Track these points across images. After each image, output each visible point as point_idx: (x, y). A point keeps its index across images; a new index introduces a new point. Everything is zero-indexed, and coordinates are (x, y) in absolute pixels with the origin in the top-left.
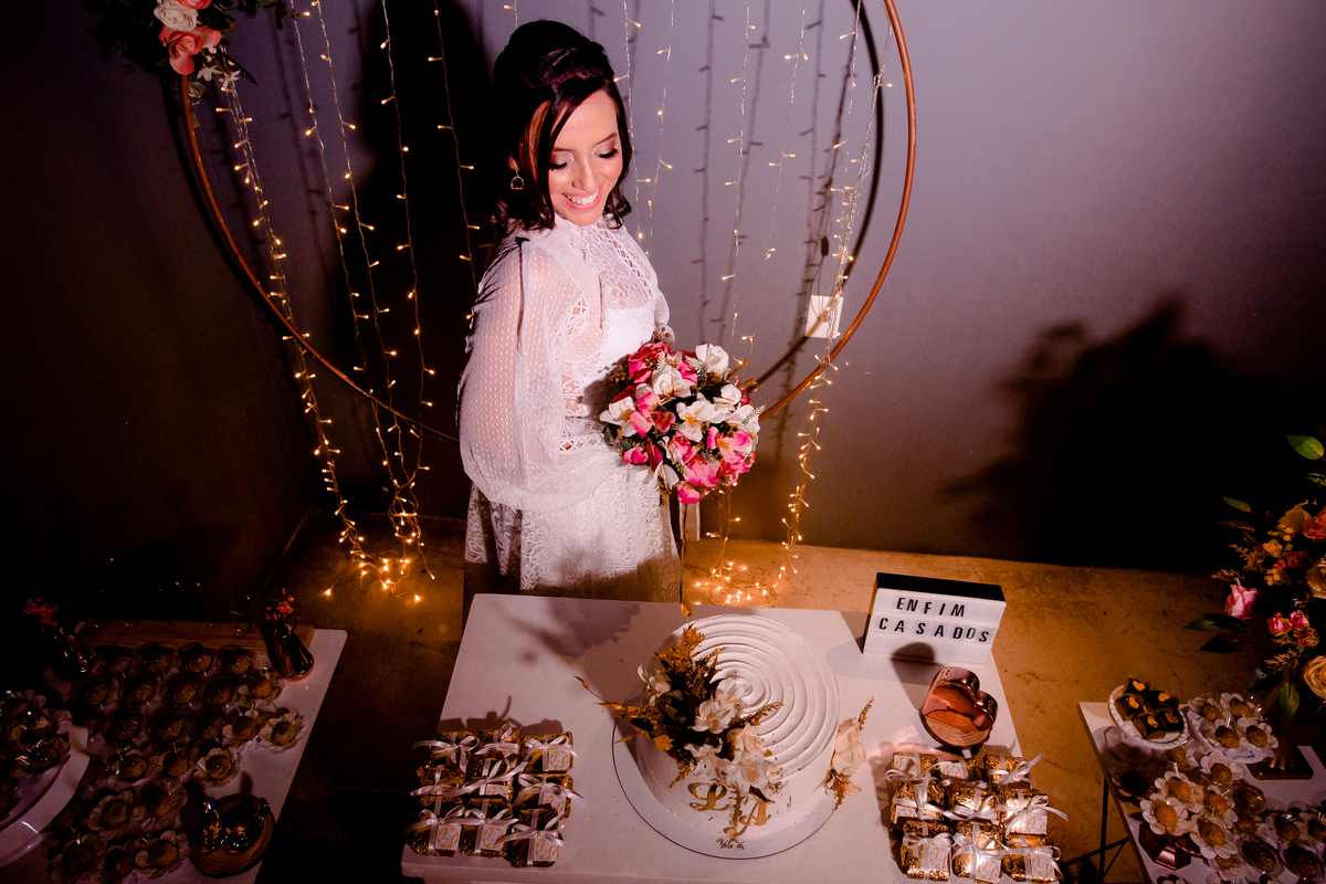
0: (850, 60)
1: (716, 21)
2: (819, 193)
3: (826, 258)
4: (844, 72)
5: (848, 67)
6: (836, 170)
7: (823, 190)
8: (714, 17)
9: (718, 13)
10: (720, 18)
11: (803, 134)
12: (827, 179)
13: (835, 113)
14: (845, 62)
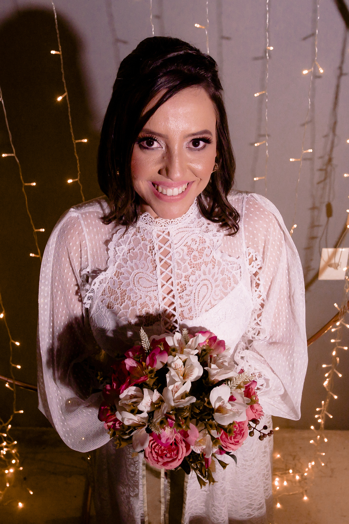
0: (342, 62)
1: (224, 42)
2: (321, 170)
3: (331, 219)
4: (338, 72)
5: (340, 68)
6: (335, 150)
7: (324, 167)
8: (223, 38)
9: (226, 34)
10: (228, 38)
11: (303, 125)
12: (326, 158)
13: (330, 105)
14: (338, 65)
